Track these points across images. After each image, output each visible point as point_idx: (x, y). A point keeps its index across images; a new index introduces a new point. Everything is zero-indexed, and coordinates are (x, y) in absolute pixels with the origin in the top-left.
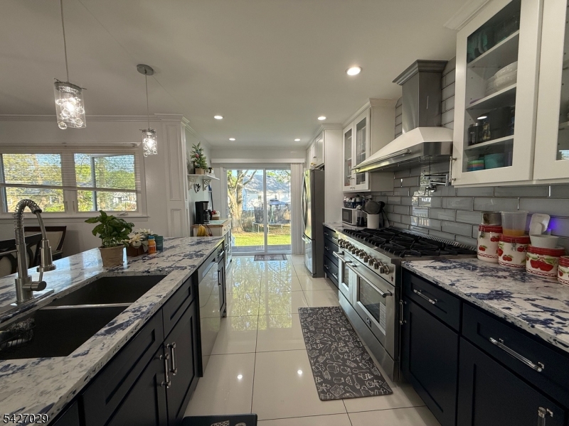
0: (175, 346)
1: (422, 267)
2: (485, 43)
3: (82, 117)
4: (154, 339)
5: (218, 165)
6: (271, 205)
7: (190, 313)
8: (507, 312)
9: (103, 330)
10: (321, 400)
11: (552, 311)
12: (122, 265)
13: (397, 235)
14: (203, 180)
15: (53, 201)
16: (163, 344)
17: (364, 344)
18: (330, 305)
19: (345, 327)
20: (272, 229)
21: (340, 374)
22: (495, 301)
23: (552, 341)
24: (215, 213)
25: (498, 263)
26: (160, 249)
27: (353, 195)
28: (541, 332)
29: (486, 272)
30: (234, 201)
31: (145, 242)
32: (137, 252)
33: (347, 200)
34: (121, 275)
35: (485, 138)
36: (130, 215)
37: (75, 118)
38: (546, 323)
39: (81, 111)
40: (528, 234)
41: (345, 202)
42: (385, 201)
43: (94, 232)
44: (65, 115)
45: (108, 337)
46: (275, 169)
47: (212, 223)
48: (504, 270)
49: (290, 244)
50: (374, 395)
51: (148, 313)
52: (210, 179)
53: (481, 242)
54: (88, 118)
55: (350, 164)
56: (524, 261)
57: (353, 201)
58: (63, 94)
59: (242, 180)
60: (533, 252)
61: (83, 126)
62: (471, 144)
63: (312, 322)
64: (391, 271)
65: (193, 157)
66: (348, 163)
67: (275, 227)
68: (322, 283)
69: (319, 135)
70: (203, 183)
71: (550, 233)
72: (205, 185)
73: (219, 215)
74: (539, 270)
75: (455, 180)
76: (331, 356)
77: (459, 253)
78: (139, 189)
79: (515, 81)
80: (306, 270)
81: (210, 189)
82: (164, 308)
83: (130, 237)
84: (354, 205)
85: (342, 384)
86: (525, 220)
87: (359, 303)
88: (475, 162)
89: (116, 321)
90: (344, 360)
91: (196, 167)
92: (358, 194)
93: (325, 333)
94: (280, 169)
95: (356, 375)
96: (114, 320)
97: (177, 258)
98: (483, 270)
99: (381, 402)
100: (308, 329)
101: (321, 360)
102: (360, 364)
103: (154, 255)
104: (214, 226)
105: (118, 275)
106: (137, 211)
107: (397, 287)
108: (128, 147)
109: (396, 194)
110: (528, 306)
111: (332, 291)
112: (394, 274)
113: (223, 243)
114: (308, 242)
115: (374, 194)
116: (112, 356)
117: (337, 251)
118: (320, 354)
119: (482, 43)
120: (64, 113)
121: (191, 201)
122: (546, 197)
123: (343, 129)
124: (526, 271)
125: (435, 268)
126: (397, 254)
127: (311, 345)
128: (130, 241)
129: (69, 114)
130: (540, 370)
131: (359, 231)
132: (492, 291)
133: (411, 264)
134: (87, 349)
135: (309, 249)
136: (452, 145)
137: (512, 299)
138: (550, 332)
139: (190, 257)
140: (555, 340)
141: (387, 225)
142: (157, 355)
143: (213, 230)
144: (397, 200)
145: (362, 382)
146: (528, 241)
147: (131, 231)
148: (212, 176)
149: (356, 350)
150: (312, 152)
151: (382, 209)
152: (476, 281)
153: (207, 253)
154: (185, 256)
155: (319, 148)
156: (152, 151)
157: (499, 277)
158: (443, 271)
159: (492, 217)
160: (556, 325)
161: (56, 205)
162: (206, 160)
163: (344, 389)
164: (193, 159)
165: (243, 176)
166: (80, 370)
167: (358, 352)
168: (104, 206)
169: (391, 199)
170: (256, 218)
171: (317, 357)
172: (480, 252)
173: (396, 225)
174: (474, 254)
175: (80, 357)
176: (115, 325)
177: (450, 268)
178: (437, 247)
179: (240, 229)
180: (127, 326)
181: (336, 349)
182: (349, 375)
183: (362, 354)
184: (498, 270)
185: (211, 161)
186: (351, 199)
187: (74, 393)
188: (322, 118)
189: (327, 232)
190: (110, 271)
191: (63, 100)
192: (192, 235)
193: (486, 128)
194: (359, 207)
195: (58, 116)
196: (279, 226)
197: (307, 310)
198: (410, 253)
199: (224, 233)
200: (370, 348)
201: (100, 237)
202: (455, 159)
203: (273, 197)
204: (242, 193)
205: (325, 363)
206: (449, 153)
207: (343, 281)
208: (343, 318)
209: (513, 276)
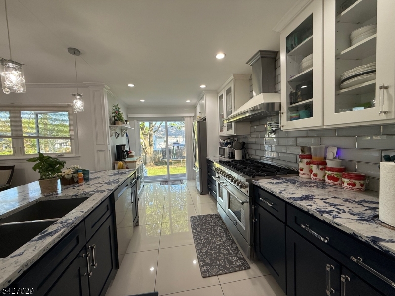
0: (95, 247)
1: (265, 183)
2: (296, 41)
3: (22, 85)
4: (78, 242)
5: (133, 119)
6: (174, 147)
7: (109, 223)
8: (309, 207)
9: (36, 238)
10: (203, 277)
11: (334, 205)
12: (57, 192)
13: (252, 163)
14: (122, 129)
15: (6, 148)
16: (85, 246)
17: (233, 237)
18: (211, 213)
19: (221, 227)
20: (175, 163)
21: (217, 259)
22: (304, 201)
23: (331, 223)
24: (131, 153)
25: (310, 178)
26: (87, 179)
27: (225, 138)
28: (326, 218)
29: (302, 184)
30: (147, 144)
31: (75, 175)
32: (68, 182)
33: (222, 141)
34: (55, 199)
35: (299, 100)
36: (65, 156)
37: (17, 85)
38: (329, 212)
39: (22, 81)
40: (326, 159)
41: (221, 143)
42: (245, 141)
43: (34, 169)
44: (8, 83)
45: (40, 242)
46: (175, 121)
47: (128, 160)
48: (313, 183)
49: (186, 172)
50: (238, 271)
51: (72, 224)
52: (127, 129)
53: (301, 165)
54: (27, 86)
55: (223, 117)
56: (324, 176)
57: (225, 142)
58: (7, 68)
59: (152, 129)
60: (328, 171)
61: (24, 91)
62: (291, 103)
63: (199, 225)
64: (246, 187)
65: (113, 113)
66: (221, 116)
67: (177, 162)
68: (207, 198)
69: (202, 98)
70: (122, 132)
71: (337, 158)
72: (123, 133)
73: (134, 154)
74: (332, 181)
75: (283, 126)
76: (211, 247)
77: (288, 173)
78: (73, 137)
79: (311, 65)
80: (196, 190)
81: (127, 136)
82: (86, 220)
83: (63, 172)
84: (226, 144)
85: (218, 265)
86: (324, 150)
87: (229, 210)
88: (294, 115)
89: (47, 230)
90: (220, 249)
91: (115, 120)
92: (229, 137)
93: (207, 232)
94: (179, 121)
95: (227, 258)
96: (46, 230)
97: (99, 185)
98: (301, 183)
99: (242, 275)
100: (196, 230)
101: (204, 250)
102: (230, 251)
103: (82, 183)
104: (130, 162)
105: (53, 199)
106: (72, 153)
107: (250, 197)
108: (63, 106)
109: (252, 136)
110: (322, 203)
111: (213, 203)
112: (248, 189)
113: (135, 173)
114: (197, 170)
115: (239, 137)
116: (42, 255)
117: (215, 176)
118: (204, 246)
119: (295, 42)
120: (7, 82)
121: (112, 144)
122: (334, 136)
123: (218, 93)
124: (325, 182)
125: (272, 183)
126: (250, 175)
127: (198, 241)
128: (63, 175)
129: (12, 82)
130: (326, 241)
131: (229, 162)
132: (303, 196)
133: (258, 181)
134: (22, 251)
135: (198, 176)
136: (280, 104)
137: (314, 200)
138: (330, 217)
139: (109, 183)
140: (333, 222)
141: (248, 157)
142: (81, 254)
143: (129, 165)
144: (253, 140)
145: (230, 263)
146: (325, 164)
147: (63, 167)
148: (128, 126)
149: (228, 242)
150: (198, 110)
151: (244, 147)
152: (295, 190)
153: (122, 180)
154: (105, 183)
155: (202, 106)
156: (80, 109)
157: (310, 187)
158: (276, 185)
159: (306, 149)
160: (335, 213)
161: (8, 150)
162: (123, 115)
163: (219, 268)
164: (113, 115)
165: (153, 126)
166: (16, 266)
167: (229, 243)
168: (48, 150)
169: (250, 140)
170: (163, 156)
171: (201, 249)
172: (300, 172)
173: (253, 157)
174: (297, 173)
175: (16, 257)
176: (46, 233)
177: (281, 183)
178: (275, 170)
179: (152, 164)
180: (55, 233)
181: (215, 242)
182: (222, 259)
183: (231, 244)
184: (310, 183)
185: (127, 116)
186: (224, 140)
187: (9, 282)
188: (203, 86)
189: (209, 163)
190: (47, 196)
191: (7, 72)
192: (114, 168)
193: (299, 94)
194: (229, 145)
195: (3, 84)
196: (179, 161)
197: (196, 217)
198: (259, 175)
199: (137, 167)
200: (237, 239)
201: (39, 172)
202: (283, 113)
203: (175, 140)
204: (153, 138)
205: (206, 252)
206: (279, 110)
207: (220, 196)
208: (220, 221)
209: (317, 186)
